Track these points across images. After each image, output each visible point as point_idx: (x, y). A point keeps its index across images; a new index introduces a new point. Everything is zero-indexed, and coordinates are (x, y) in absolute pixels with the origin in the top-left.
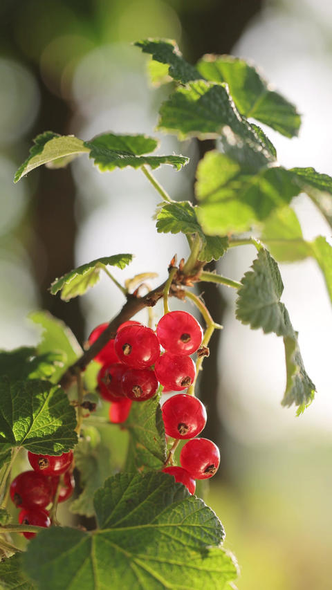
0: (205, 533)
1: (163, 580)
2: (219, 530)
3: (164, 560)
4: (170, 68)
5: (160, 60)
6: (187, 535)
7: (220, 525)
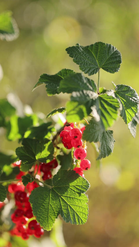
0: (83, 187)
1: (67, 203)
2: (88, 186)
3: (69, 196)
4: (73, 59)
5: (71, 56)
6: (77, 188)
7: (89, 184)
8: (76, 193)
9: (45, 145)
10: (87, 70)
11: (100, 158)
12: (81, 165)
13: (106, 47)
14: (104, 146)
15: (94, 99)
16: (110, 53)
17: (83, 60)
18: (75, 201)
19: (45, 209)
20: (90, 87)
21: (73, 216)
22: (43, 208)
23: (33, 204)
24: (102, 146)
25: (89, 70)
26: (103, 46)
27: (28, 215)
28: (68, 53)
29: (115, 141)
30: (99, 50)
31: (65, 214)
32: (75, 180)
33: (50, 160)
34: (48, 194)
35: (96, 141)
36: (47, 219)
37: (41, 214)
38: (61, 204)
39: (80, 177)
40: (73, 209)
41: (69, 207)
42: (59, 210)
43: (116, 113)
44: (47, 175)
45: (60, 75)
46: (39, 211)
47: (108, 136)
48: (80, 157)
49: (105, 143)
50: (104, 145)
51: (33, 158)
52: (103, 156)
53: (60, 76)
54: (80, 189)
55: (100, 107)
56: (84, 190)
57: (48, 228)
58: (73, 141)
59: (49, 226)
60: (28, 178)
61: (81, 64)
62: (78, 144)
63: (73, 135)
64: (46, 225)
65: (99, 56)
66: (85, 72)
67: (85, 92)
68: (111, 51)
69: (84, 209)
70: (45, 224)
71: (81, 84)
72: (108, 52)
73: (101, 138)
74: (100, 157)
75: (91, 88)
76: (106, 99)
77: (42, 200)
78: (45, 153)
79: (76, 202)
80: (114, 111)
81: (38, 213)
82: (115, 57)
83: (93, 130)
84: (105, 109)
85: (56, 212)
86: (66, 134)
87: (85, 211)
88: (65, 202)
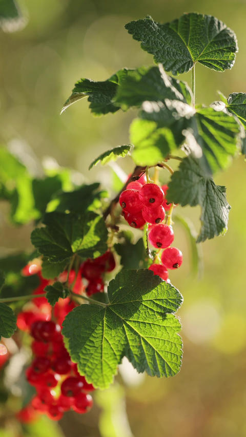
0: (170, 302)
1: (140, 334)
2: (179, 300)
3: (142, 321)
4: (141, 44)
5: (137, 38)
6: (157, 305)
7: (180, 297)
8: (156, 313)
9: (89, 224)
10: (170, 64)
11: (203, 240)
12: (164, 259)
13: (205, 21)
14: (211, 214)
15: (187, 117)
16: (213, 33)
17: (161, 45)
18: (155, 330)
19: (95, 348)
20: (178, 94)
21: (151, 359)
22: (91, 346)
23: (71, 339)
24: (206, 215)
25: (174, 65)
26: (199, 20)
27: (60, 368)
28: (130, 33)
29: (229, 208)
30: (191, 28)
31: (135, 356)
32: (153, 288)
33: (101, 253)
34: (100, 318)
35: (194, 204)
36: (99, 367)
37: (87, 358)
38: (126, 337)
39: (163, 282)
40: (151, 346)
41: (143, 343)
42: (124, 349)
43: (233, 143)
44: (96, 286)
45: (114, 80)
46: (84, 352)
47: (216, 196)
48: (160, 242)
49: (211, 210)
50: (209, 213)
51: (66, 250)
52: (209, 235)
53: (115, 82)
54: (165, 306)
55: (201, 132)
56: (172, 308)
57: (102, 384)
58: (146, 211)
59: (106, 380)
60: (57, 289)
61: (156, 52)
62: (157, 215)
63: (147, 198)
64: (98, 380)
65: (192, 39)
66: (166, 69)
67: (168, 103)
68: (216, 29)
69: (173, 345)
70: (96, 377)
71: (159, 88)
72: (210, 32)
73: (203, 199)
74: (203, 236)
75: (181, 97)
76: (210, 118)
77: (88, 332)
78: (90, 239)
79: (158, 332)
80: (229, 138)
81: (82, 356)
82: (223, 40)
83: (187, 181)
84: (211, 136)
85: (118, 353)
86: (132, 195)
87: (176, 350)
88: (136, 333)
